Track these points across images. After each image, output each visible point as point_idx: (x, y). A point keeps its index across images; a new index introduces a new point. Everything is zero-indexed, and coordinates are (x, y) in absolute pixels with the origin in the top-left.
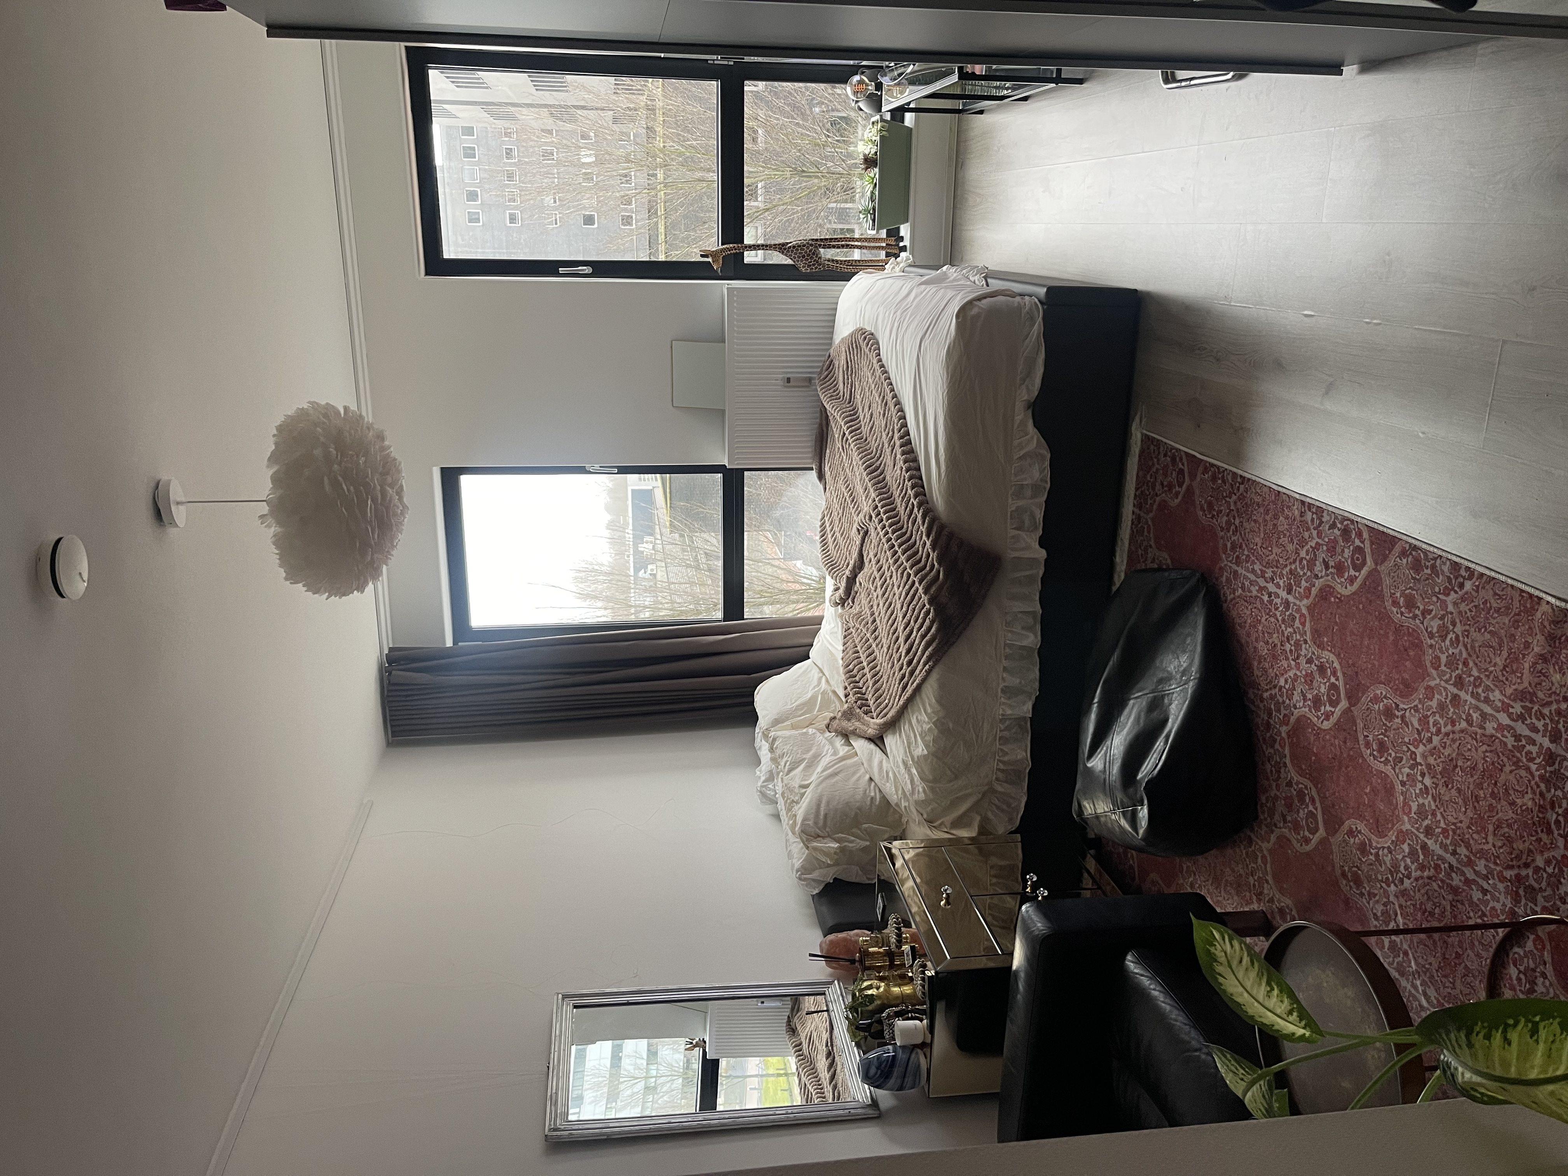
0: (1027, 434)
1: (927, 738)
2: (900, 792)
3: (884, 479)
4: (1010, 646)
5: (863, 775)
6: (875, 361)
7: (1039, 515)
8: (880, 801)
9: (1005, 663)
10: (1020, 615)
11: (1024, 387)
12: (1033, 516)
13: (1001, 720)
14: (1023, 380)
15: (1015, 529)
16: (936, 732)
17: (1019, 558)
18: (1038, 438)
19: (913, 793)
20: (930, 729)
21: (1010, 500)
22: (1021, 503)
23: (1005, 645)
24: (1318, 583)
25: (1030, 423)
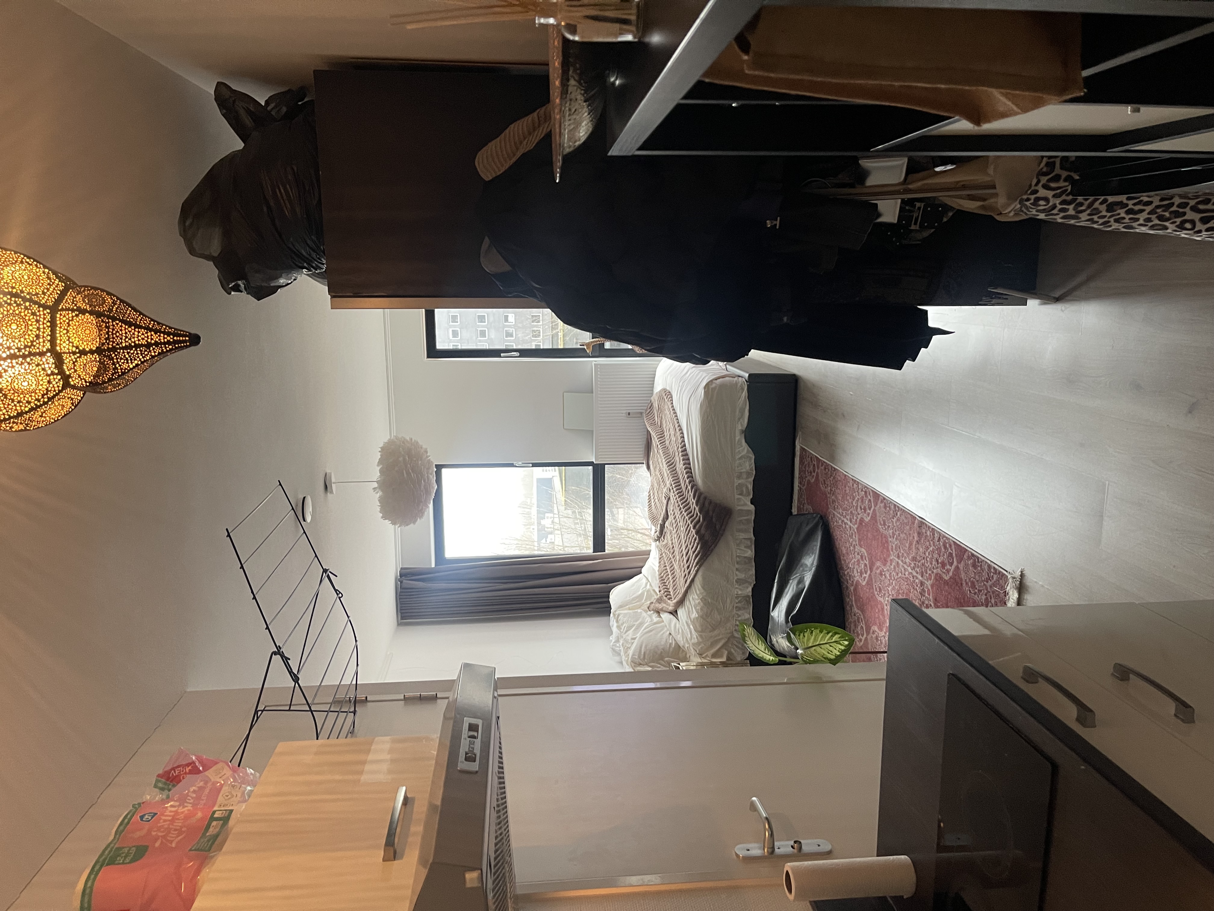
0: (742, 446)
1: (698, 608)
2: (685, 639)
3: (676, 469)
4: (739, 557)
5: (666, 631)
6: (670, 407)
7: (750, 487)
8: (675, 646)
9: (737, 566)
10: (743, 540)
11: (739, 423)
12: (747, 488)
13: (736, 598)
14: (739, 419)
15: (739, 494)
16: (702, 604)
17: (742, 510)
18: (748, 449)
19: (691, 639)
20: (699, 603)
21: (735, 479)
22: (740, 482)
23: (737, 556)
24: (859, 517)
25: (743, 441)
